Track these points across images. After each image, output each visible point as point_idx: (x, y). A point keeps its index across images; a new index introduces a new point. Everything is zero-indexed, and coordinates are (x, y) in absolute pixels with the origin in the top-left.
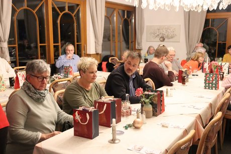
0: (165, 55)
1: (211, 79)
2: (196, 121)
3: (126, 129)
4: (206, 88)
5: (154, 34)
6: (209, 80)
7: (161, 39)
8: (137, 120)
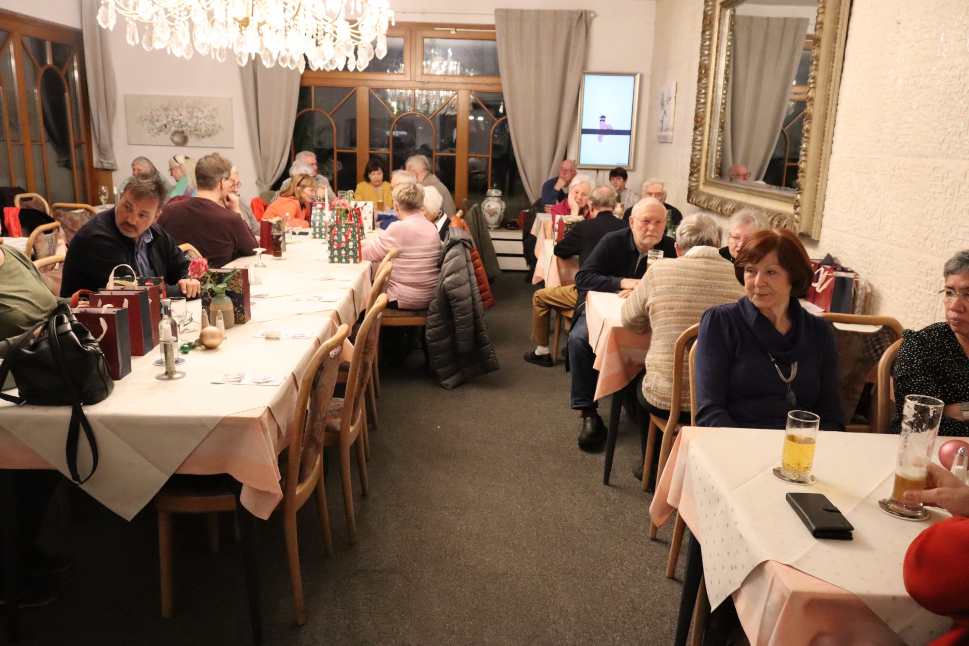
0: (225, 175)
1: (344, 239)
2: (333, 324)
3: (186, 353)
4: (332, 261)
5: (152, 122)
6: (339, 242)
7: (177, 139)
8: (210, 329)
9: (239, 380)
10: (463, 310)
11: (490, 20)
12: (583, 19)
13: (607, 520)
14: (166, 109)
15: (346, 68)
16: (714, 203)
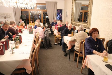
3: (14, 49)
4: (30, 34)
5: (1, 16)
6: (30, 31)
7: (5, 18)
8: (17, 45)
9: (23, 53)
10: (48, 39)
11: (45, 3)
12: (56, 3)
13: (71, 66)
14: (3, 14)
15: (25, 9)
16: (75, 24)
